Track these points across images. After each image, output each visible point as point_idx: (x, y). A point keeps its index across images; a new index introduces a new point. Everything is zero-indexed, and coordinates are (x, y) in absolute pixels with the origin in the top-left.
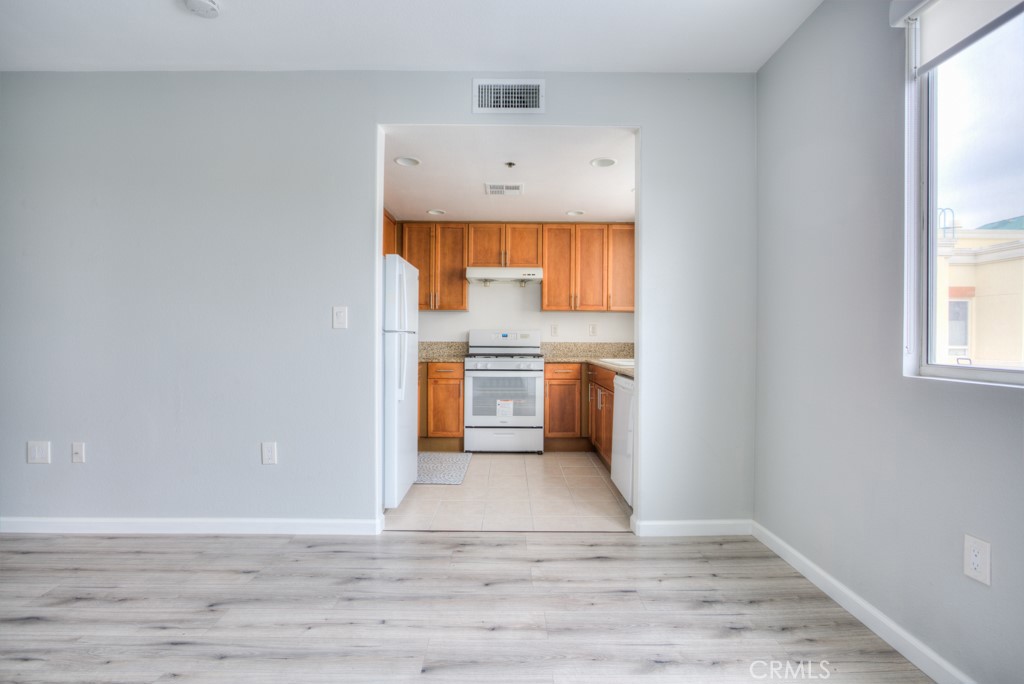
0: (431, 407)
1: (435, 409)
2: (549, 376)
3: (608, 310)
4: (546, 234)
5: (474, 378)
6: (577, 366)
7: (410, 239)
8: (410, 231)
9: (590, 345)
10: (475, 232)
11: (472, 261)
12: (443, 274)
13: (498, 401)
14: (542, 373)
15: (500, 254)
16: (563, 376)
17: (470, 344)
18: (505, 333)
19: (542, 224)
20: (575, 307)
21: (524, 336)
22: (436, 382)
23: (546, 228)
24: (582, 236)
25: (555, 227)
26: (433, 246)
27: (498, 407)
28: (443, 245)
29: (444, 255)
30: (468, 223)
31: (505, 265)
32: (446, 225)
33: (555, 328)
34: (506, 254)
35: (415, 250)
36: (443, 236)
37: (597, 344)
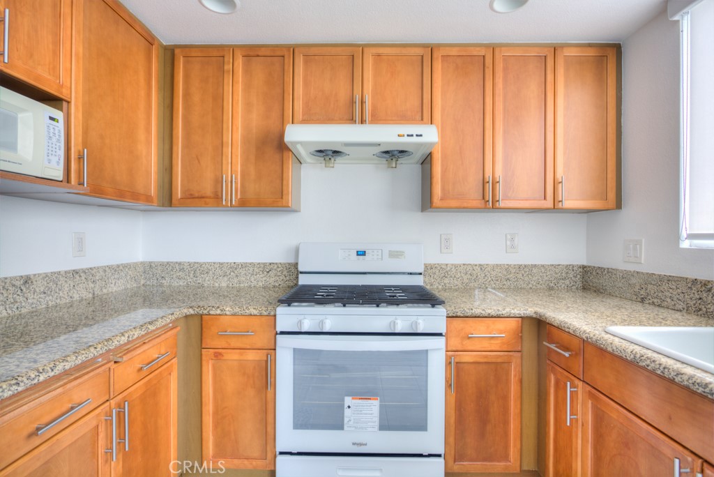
0: (209, 408)
1: (216, 413)
2: (455, 343)
3: (556, 209)
4: (438, 66)
5: (298, 352)
6: (512, 324)
7: (187, 77)
8: (186, 63)
9: (508, 268)
10: (306, 62)
11: (299, 115)
12: (246, 140)
13: (348, 400)
14: (442, 340)
15: (353, 102)
16: (486, 345)
17: (300, 269)
18: (361, 248)
19: (432, 49)
20: (495, 201)
21: (395, 255)
22: (218, 356)
23: (437, 54)
24: (505, 69)
25: (454, 52)
26: (228, 89)
27: (347, 412)
28: (248, 88)
29: (248, 106)
30: (293, 49)
31: (362, 122)
32: (252, 52)
33: (447, 240)
34: (362, 102)
35: (196, 98)
36: (247, 71)
37: (520, 266)
